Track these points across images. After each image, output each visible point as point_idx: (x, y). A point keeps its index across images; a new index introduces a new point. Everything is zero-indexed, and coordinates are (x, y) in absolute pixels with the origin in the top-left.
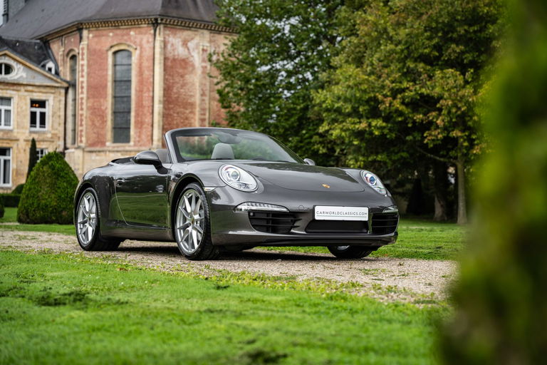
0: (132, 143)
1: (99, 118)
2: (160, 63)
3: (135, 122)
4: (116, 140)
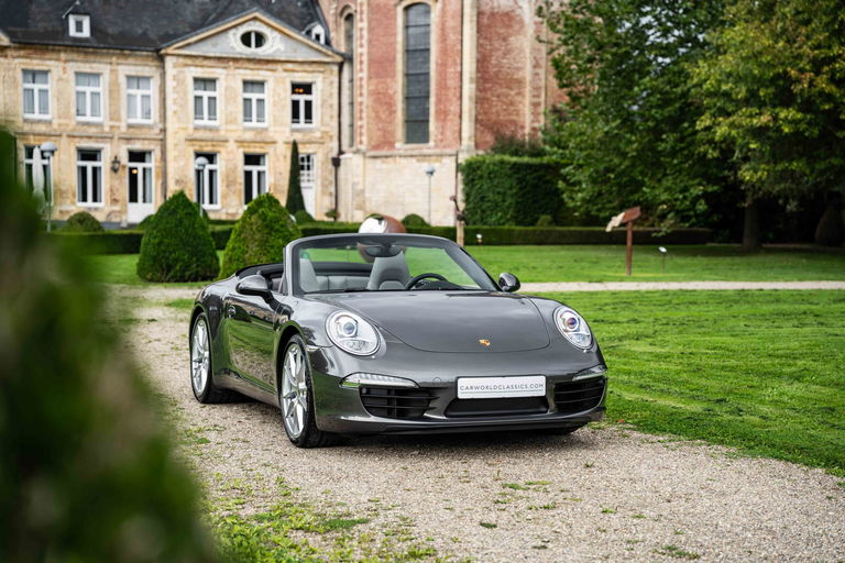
0: (431, 143)
1: (385, 108)
2: (471, 21)
3: (437, 112)
4: (409, 139)
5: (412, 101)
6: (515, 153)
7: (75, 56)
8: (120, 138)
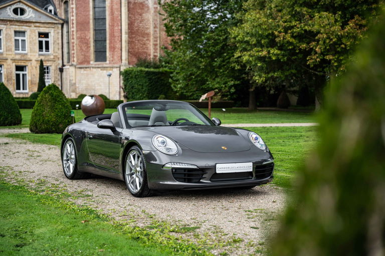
0: (108, 62)
1: (85, 45)
2: (125, 6)
3: (109, 47)
4: (97, 60)
5: (98, 42)
6: (147, 67)
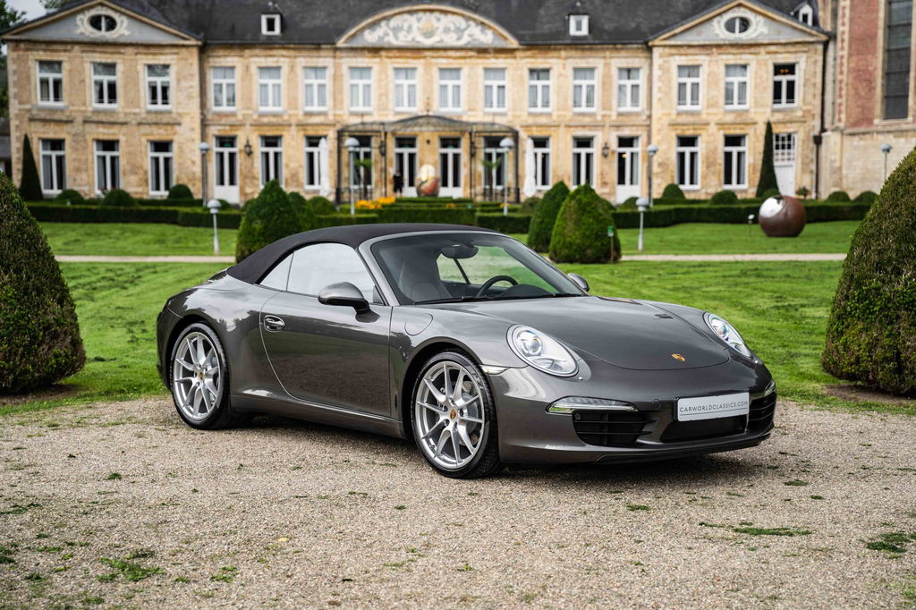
0: (910, 119)
4: (888, 114)
5: (892, 76)
7: (573, 53)
8: (611, 126)
